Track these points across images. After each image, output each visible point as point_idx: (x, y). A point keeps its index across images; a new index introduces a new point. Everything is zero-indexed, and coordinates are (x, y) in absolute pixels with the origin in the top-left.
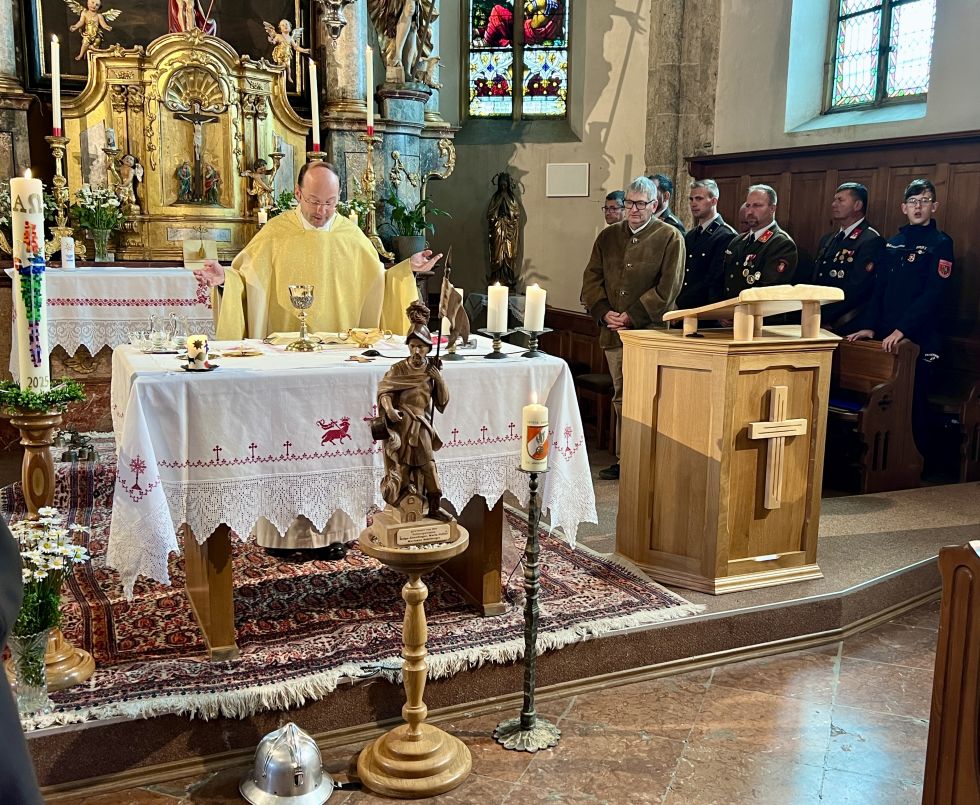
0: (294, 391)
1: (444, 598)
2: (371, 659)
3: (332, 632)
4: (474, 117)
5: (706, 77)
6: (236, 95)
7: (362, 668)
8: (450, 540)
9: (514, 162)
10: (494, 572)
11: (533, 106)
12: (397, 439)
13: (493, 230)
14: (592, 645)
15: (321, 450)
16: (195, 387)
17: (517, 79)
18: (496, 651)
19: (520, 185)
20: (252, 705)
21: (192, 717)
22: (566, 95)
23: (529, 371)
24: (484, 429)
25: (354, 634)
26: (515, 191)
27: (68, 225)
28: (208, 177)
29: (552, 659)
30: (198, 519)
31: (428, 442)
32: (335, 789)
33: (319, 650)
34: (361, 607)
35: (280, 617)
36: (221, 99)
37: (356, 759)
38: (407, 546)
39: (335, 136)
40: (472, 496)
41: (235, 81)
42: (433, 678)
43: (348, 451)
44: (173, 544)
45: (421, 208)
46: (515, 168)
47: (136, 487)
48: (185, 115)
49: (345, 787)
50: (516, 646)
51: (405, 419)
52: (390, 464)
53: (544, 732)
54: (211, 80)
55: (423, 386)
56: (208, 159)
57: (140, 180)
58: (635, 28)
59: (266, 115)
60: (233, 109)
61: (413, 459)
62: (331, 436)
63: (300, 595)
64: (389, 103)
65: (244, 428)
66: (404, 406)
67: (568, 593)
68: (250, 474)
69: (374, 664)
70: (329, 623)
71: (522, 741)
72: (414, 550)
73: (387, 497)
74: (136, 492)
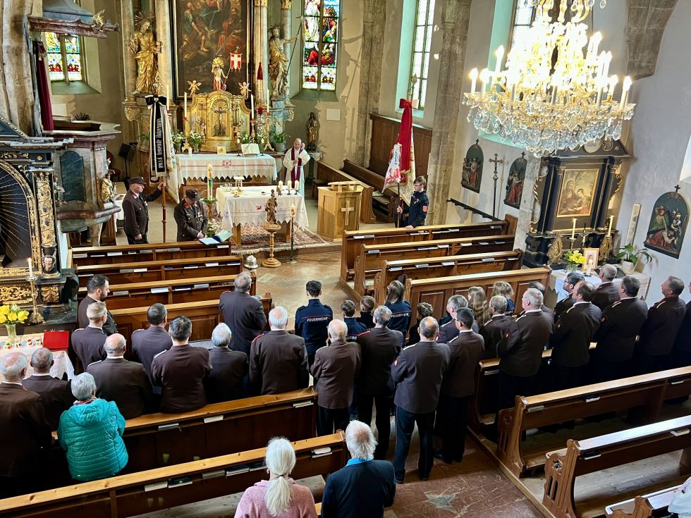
0: (252, 201)
3: (258, 244)
4: (304, 88)
5: (376, 87)
6: (231, 105)
9: (316, 107)
11: (324, 86)
12: (269, 211)
13: (308, 130)
14: (306, 249)
15: (256, 211)
17: (319, 77)
18: (287, 248)
20: (245, 253)
22: (335, 83)
23: (295, 198)
25: (262, 244)
26: (316, 118)
27: (188, 143)
28: (223, 128)
29: (296, 251)
30: (236, 222)
31: (274, 212)
33: (256, 246)
34: (263, 240)
36: (227, 107)
37: (262, 262)
40: (284, 220)
41: (231, 102)
42: (275, 252)
48: (217, 112)
49: (260, 266)
51: (270, 208)
52: (268, 215)
53: (294, 262)
54: (225, 102)
55: (273, 203)
56: (223, 123)
57: (206, 129)
58: (357, 65)
59: (239, 110)
60: (230, 109)
61: (272, 214)
62: (258, 209)
65: (244, 207)
66: (271, 206)
68: (245, 215)
69: (265, 248)
71: (290, 263)
73: (267, 220)
74: (227, 217)
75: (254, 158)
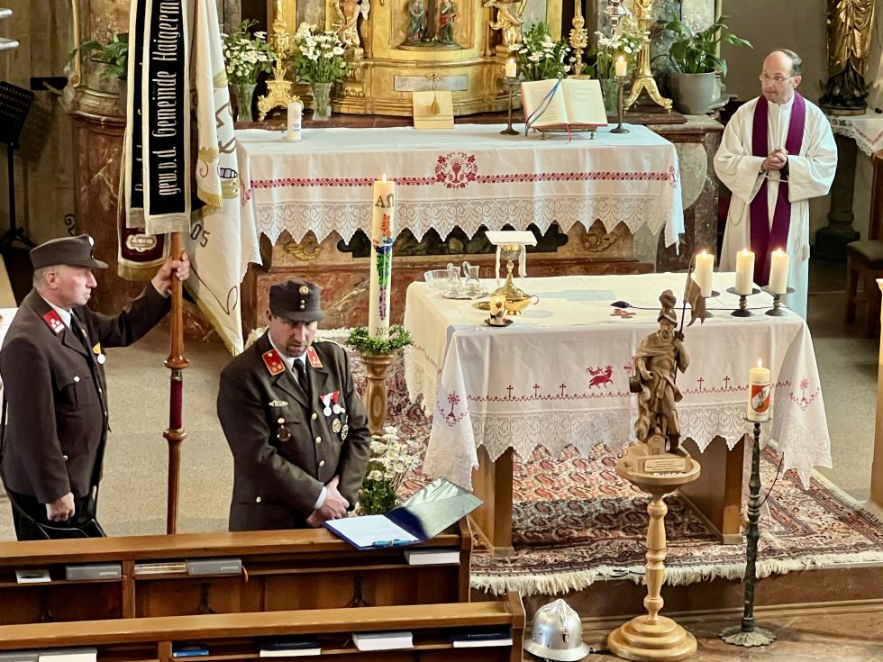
0: (569, 343)
1: (689, 528)
2: (621, 566)
3: (589, 545)
7: (615, 571)
8: (683, 470)
10: (734, 507)
12: (648, 393)
14: (816, 574)
15: (589, 392)
16: (497, 340)
18: (726, 570)
20: (529, 588)
21: (486, 591)
23: (769, 329)
24: (727, 379)
25: (608, 547)
27: (286, 78)
28: (443, 12)
29: (778, 582)
30: (492, 442)
31: (671, 395)
32: (591, 652)
33: (579, 557)
34: (614, 529)
35: (543, 531)
37: (607, 639)
38: (652, 473)
40: (714, 436)
42: (671, 585)
43: (610, 394)
44: (475, 461)
47: (451, 415)
49: (597, 652)
50: (740, 568)
51: (654, 378)
52: (642, 410)
53: (760, 635)
55: (669, 354)
57: (365, 16)
61: (660, 407)
62: (596, 381)
63: (559, 516)
65: (530, 371)
66: (655, 368)
67: (807, 532)
68: (533, 409)
69: (623, 568)
70: (586, 539)
71: (741, 639)
72: (656, 476)
73: (639, 435)
74: (451, 419)
75: (582, 143)
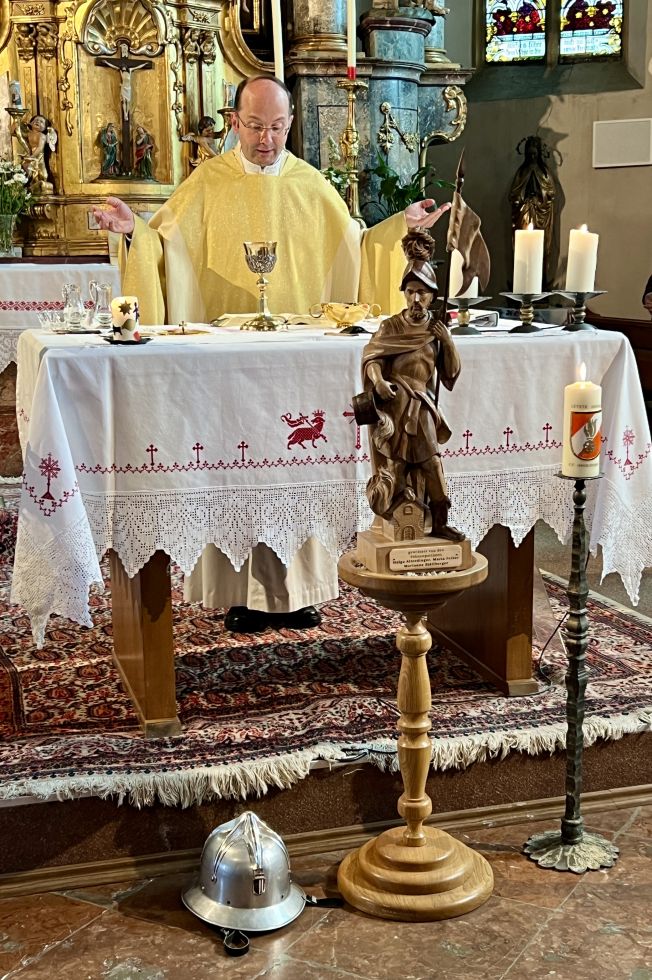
0: (251, 373)
1: (452, 673)
2: (355, 740)
3: (303, 707)
4: (493, 63)
6: (176, 31)
7: (344, 750)
9: (548, 122)
10: (523, 637)
11: (573, 44)
12: (389, 424)
13: (518, 217)
16: (123, 365)
17: (552, 8)
18: (526, 738)
19: (555, 153)
20: (198, 791)
22: (622, 25)
23: (572, 349)
24: (508, 432)
25: (332, 710)
26: (548, 162)
28: (139, 142)
29: (606, 754)
30: (127, 544)
31: (431, 430)
32: (308, 905)
33: (286, 728)
35: (235, 690)
36: (156, 36)
37: (336, 871)
38: (403, 572)
39: (305, 85)
40: (491, 526)
41: (174, 12)
42: (439, 769)
43: (323, 458)
44: (95, 573)
45: (419, 179)
46: (549, 130)
47: (48, 496)
48: (109, 60)
49: (321, 903)
50: (555, 733)
51: (399, 396)
53: (594, 848)
54: (143, 11)
55: (424, 350)
56: (139, 119)
57: (53, 149)
59: (214, 58)
60: (171, 50)
61: (411, 452)
62: (299, 437)
63: (261, 665)
64: (377, 37)
65: (186, 421)
66: (399, 377)
67: (626, 672)
68: (194, 485)
69: (358, 745)
70: (298, 697)
71: (564, 858)
72: (411, 576)
73: (375, 504)
74: (48, 503)
